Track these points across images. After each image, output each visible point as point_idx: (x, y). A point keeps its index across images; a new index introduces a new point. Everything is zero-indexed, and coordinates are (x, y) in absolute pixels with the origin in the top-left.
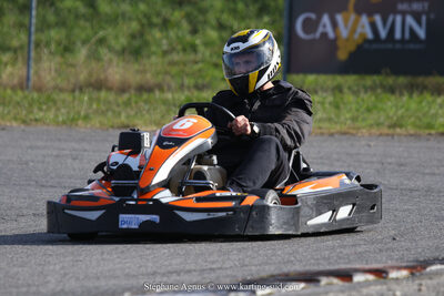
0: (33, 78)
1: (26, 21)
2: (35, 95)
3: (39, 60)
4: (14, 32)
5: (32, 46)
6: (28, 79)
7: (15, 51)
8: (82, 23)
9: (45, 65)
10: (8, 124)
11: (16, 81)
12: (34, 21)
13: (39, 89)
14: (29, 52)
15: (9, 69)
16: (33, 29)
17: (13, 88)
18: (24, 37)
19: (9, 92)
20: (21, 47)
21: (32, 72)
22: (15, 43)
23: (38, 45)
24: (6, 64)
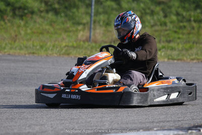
0: (92, 37)
1: (89, 11)
2: (94, 44)
4: (84, 16)
6: (90, 37)
7: (84, 24)
8: (114, 12)
9: (98, 31)
11: (84, 38)
12: (93, 11)
13: (95, 42)
17: (84, 41)
18: (88, 18)
19: (82, 43)
20: (87, 23)
21: (92, 34)
22: (84, 21)
23: (95, 22)
24: (80, 30)
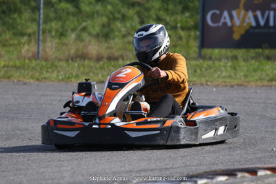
3: (45, 41)
5: (41, 32)
10: (28, 81)
14: (39, 37)
15: (26, 47)
16: (41, 22)
